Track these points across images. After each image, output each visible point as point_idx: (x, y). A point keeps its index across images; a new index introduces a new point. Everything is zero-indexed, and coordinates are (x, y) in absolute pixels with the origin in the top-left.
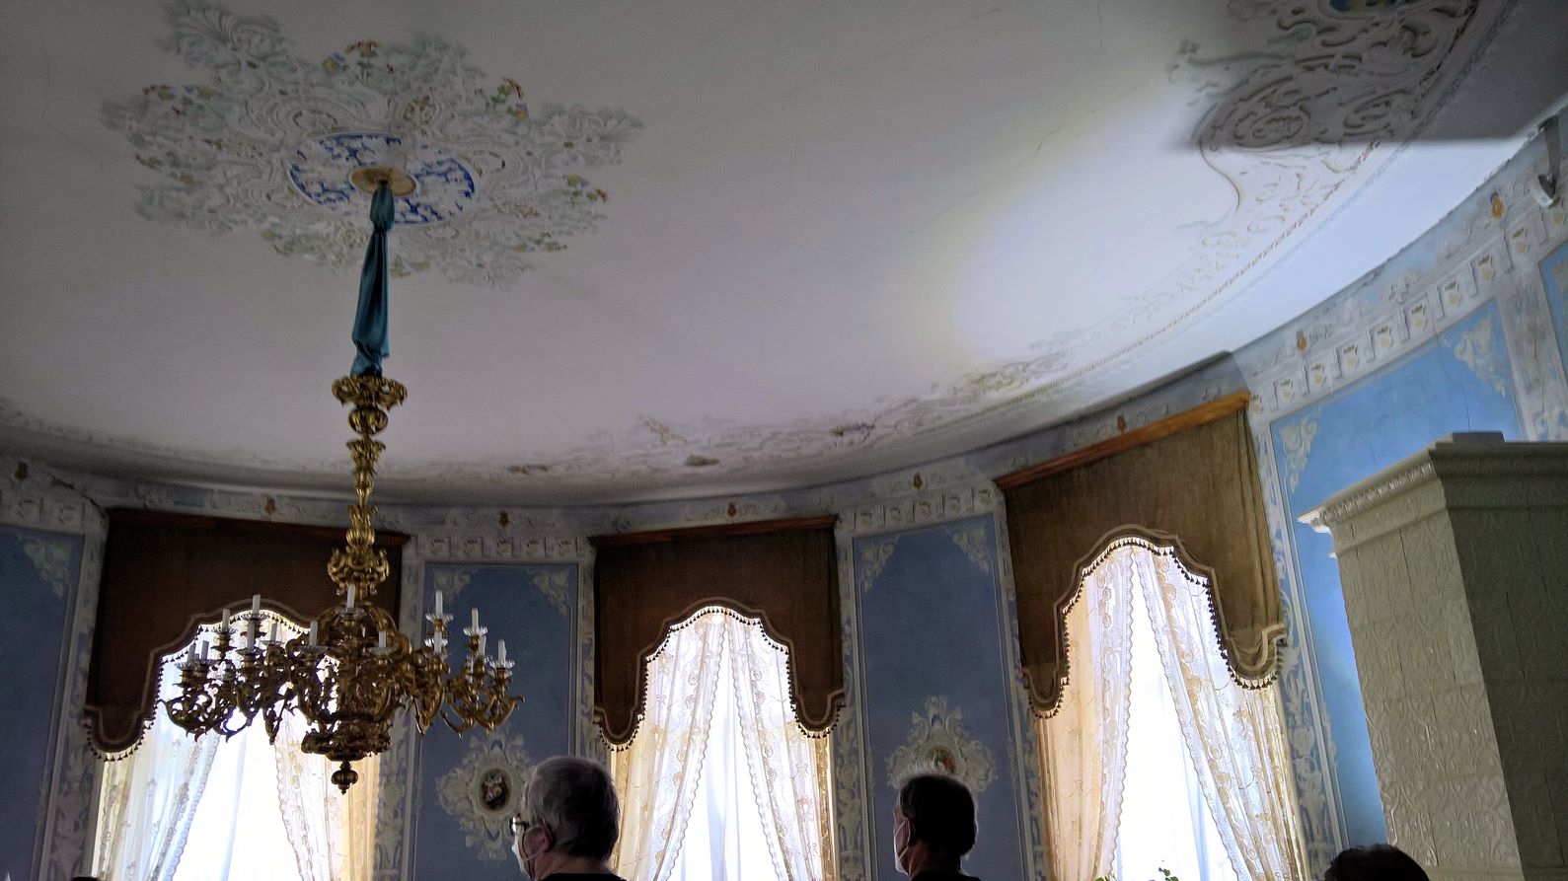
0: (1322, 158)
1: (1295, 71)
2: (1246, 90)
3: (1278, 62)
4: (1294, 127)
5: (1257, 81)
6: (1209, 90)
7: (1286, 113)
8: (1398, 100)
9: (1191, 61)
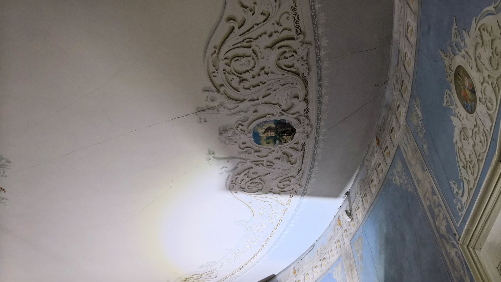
0: (275, 199)
1: (253, 165)
2: (238, 170)
3: (244, 161)
4: (260, 186)
5: (240, 168)
6: (224, 169)
7: (256, 181)
8: (293, 180)
9: (214, 157)
